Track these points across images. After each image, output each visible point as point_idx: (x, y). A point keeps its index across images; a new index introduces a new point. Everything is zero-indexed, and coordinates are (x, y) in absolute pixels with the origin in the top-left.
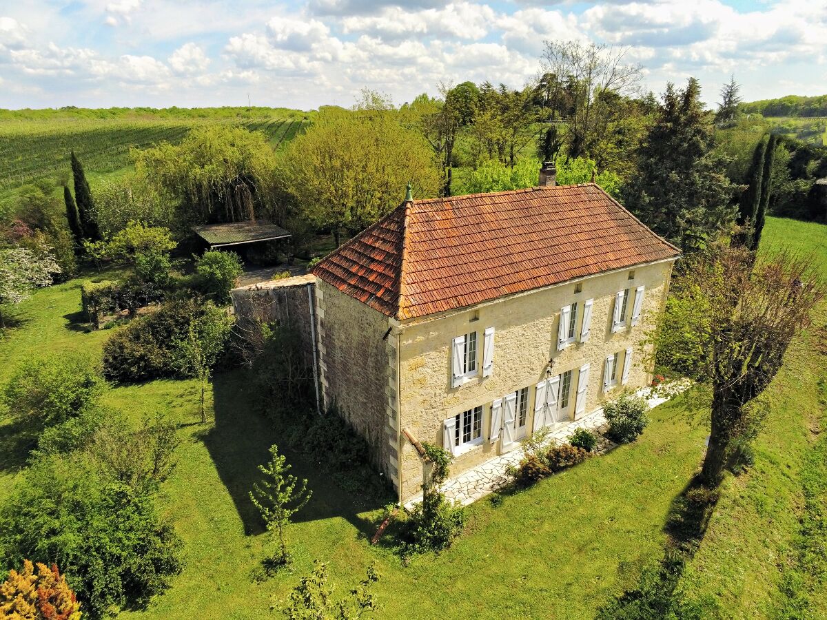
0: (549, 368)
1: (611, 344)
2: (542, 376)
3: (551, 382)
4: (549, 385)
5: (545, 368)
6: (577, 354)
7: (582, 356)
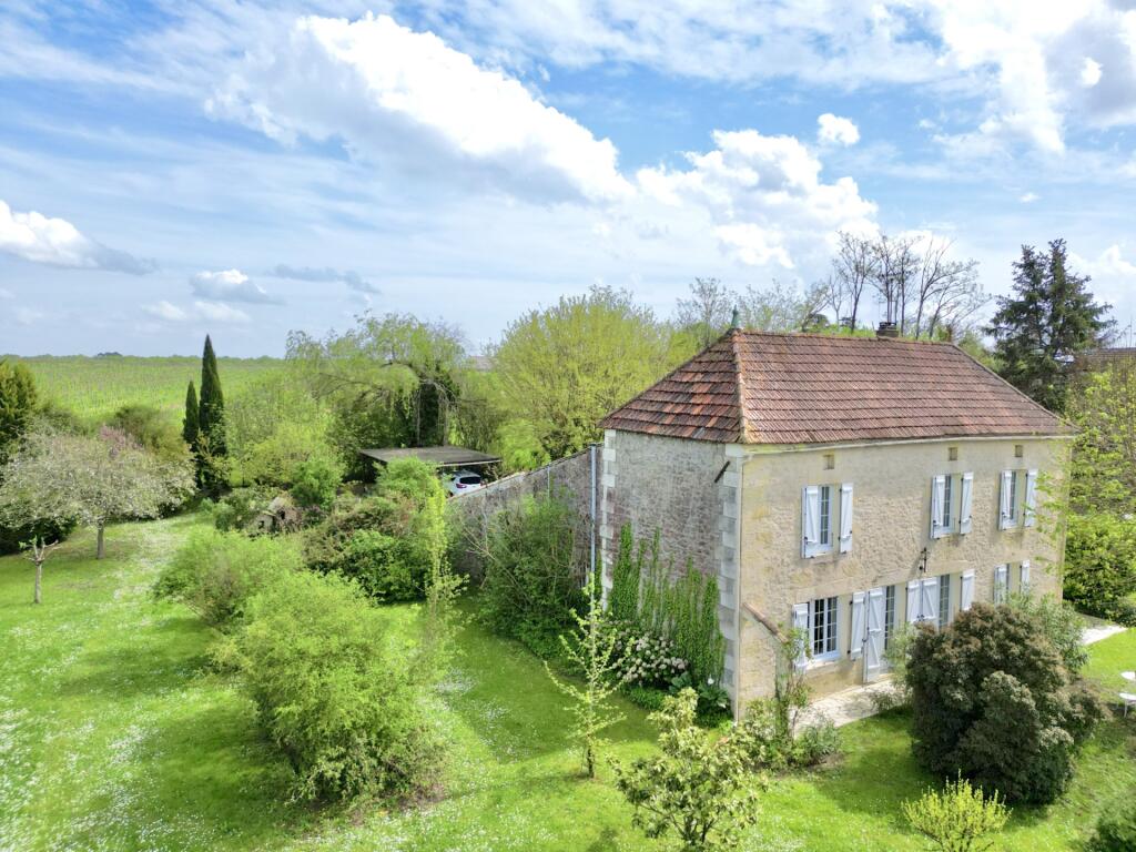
0: (922, 563)
1: (999, 547)
2: (913, 573)
3: (926, 584)
4: (923, 589)
5: (917, 562)
6: (957, 551)
7: (963, 556)
